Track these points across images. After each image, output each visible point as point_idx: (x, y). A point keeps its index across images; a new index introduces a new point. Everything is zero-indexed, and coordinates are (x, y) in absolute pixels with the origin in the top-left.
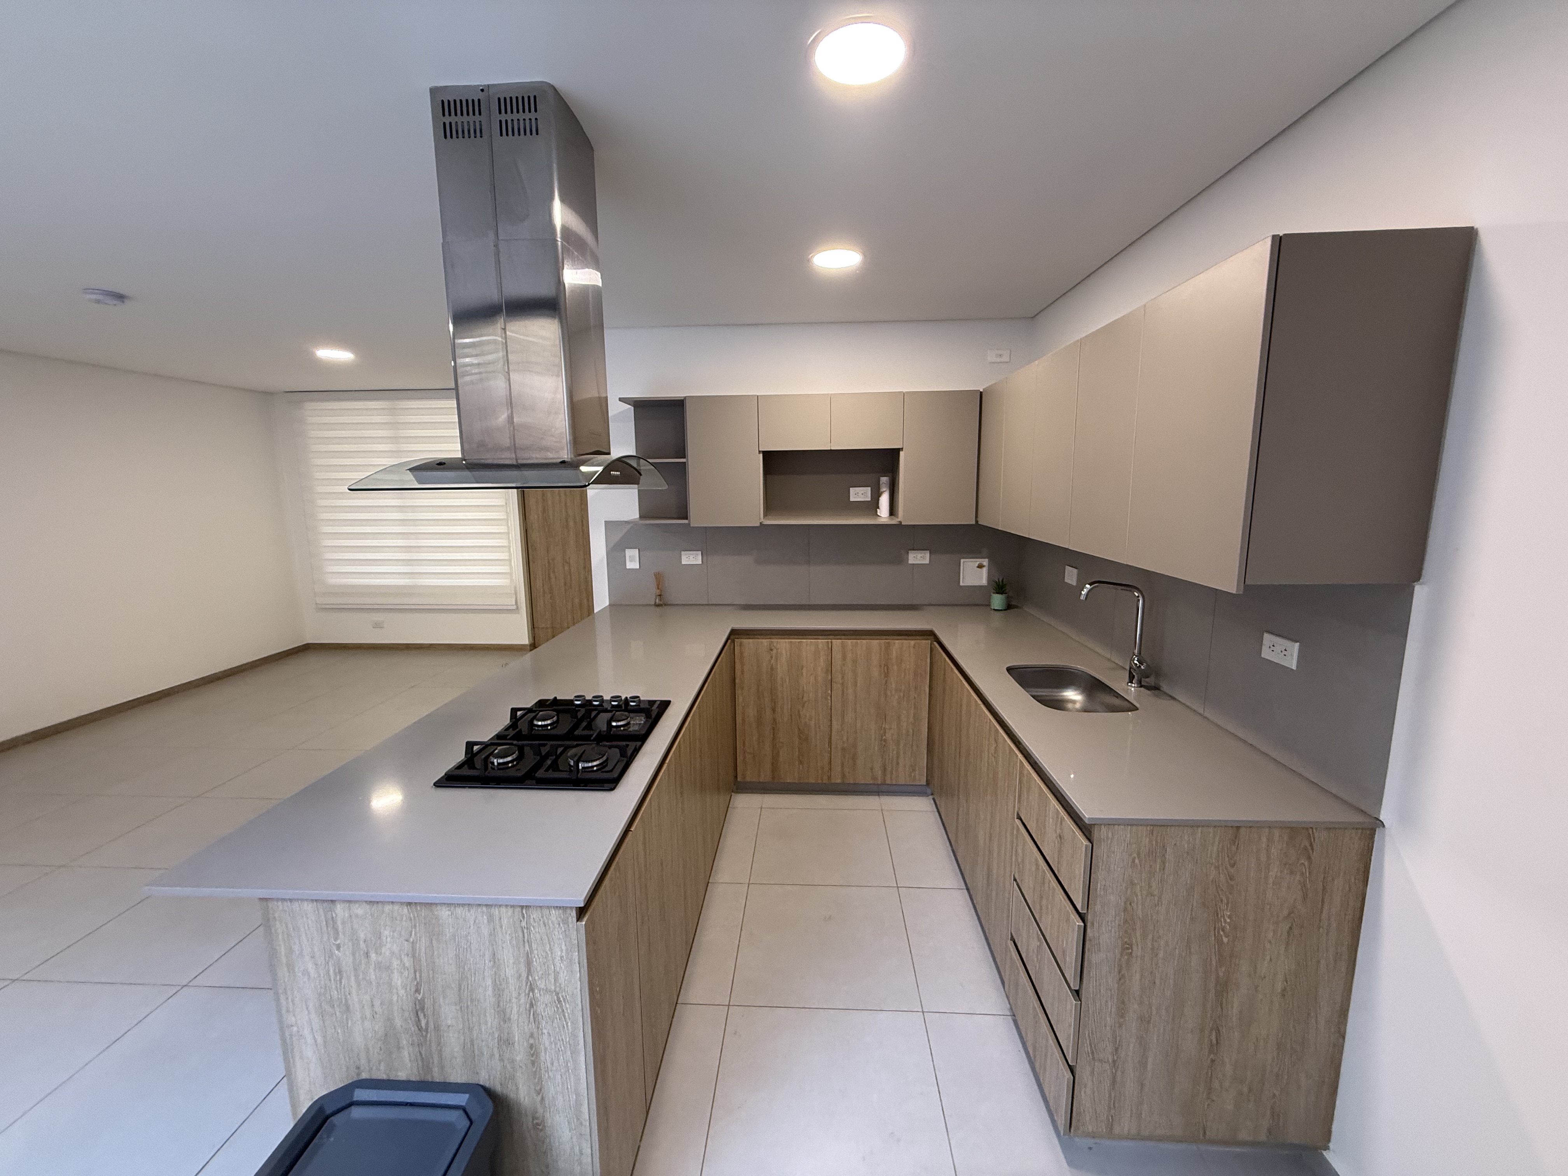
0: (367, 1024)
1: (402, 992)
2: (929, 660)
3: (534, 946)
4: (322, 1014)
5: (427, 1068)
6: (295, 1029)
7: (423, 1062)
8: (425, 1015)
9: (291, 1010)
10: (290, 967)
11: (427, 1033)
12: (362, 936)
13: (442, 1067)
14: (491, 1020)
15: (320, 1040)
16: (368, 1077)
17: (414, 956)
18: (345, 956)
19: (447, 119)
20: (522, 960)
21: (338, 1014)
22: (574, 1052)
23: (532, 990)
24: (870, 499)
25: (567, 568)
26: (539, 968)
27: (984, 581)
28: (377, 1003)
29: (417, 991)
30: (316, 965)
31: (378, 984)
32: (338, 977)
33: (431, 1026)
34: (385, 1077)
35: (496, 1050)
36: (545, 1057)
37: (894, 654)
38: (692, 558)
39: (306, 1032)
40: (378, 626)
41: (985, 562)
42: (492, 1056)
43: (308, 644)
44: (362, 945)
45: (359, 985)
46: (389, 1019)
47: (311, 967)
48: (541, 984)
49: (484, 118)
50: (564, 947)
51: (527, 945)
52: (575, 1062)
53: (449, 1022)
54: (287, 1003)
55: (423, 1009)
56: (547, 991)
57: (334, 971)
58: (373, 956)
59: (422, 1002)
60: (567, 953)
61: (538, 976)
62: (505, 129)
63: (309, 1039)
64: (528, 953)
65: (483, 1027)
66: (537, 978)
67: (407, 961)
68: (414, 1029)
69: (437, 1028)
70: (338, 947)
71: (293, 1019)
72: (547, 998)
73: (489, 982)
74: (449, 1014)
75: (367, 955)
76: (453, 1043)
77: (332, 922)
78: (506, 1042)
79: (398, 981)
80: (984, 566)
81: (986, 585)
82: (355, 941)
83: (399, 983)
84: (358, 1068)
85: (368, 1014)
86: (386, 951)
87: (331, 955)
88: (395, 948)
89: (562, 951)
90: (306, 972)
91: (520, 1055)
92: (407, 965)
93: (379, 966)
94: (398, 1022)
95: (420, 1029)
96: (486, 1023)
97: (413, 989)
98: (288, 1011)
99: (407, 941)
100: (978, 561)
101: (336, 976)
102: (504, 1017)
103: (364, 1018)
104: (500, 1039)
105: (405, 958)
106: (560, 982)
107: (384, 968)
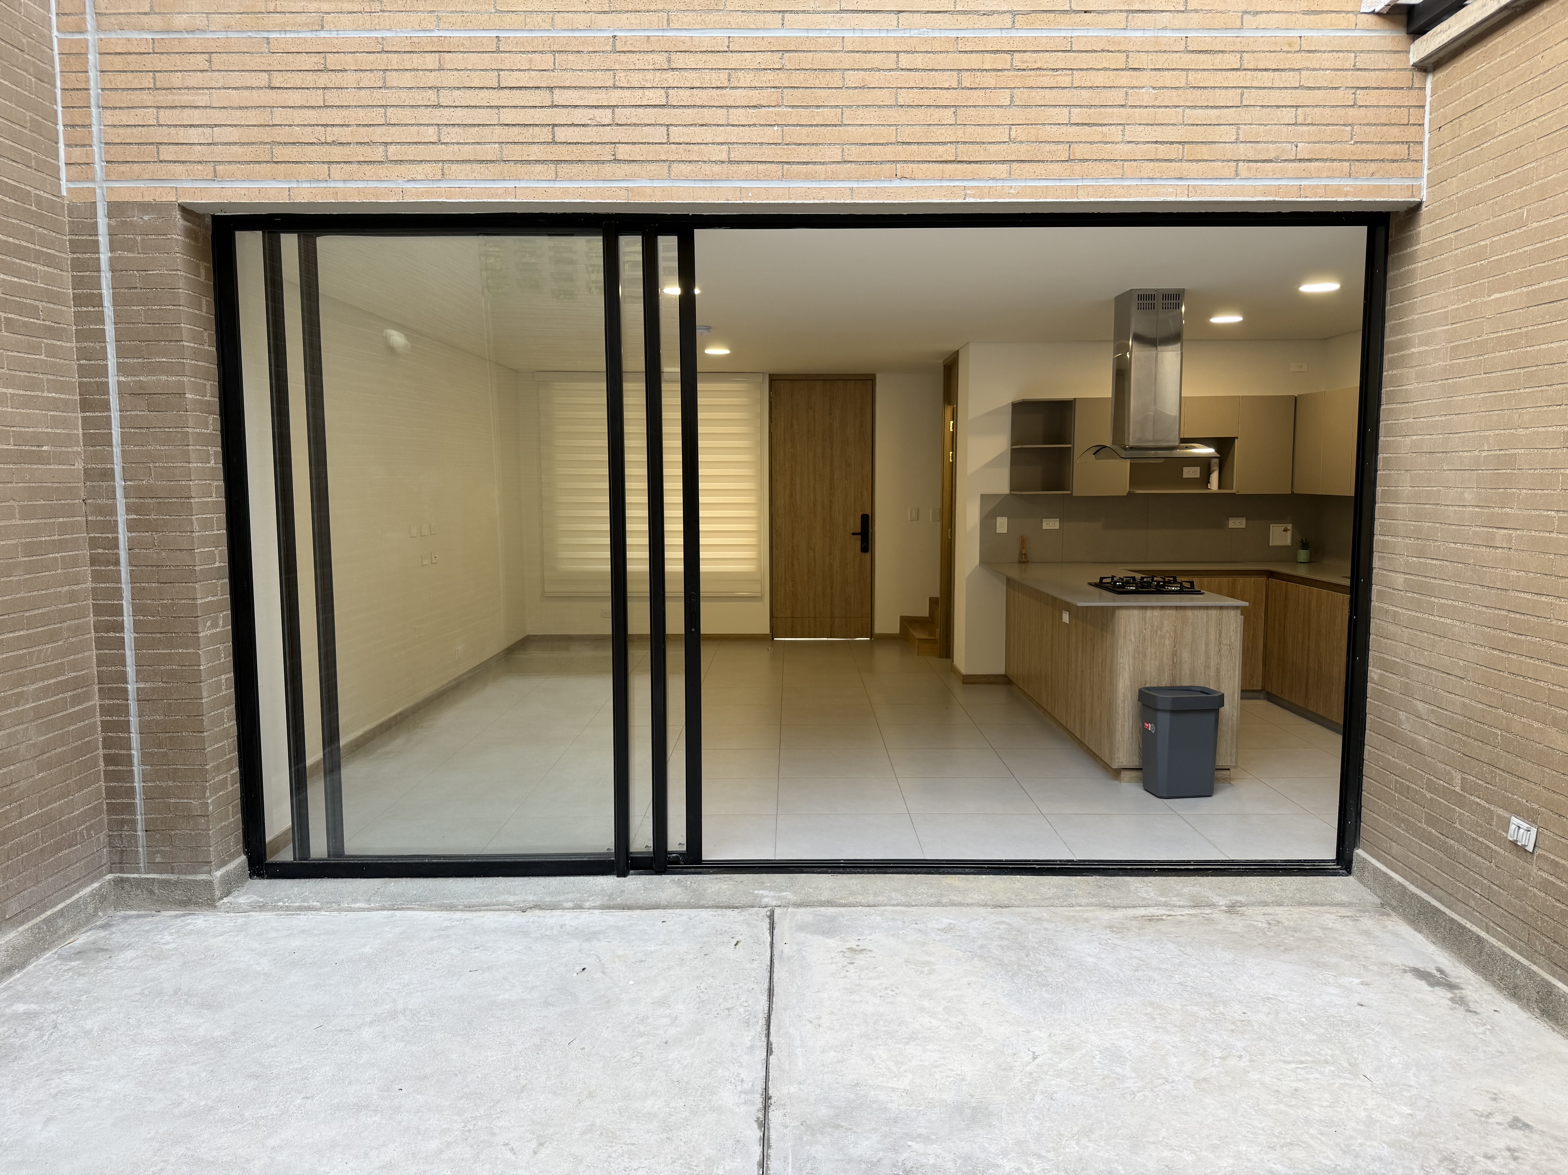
0: (1152, 661)
1: (1168, 647)
2: (1264, 592)
3: (1223, 626)
4: (1134, 658)
5: (1174, 680)
6: (1122, 665)
7: (1173, 677)
8: (1176, 657)
10: (1125, 637)
11: (1176, 664)
12: (1156, 624)
13: (1180, 681)
14: (1202, 658)
15: (1131, 669)
17: (1175, 632)
18: (1148, 633)
20: (1218, 632)
22: (1234, 670)
23: (1220, 644)
26: (1225, 635)
27: (1288, 542)
28: (1158, 653)
29: (1175, 647)
30: (1135, 636)
33: (1178, 662)
34: (1156, 686)
35: (1203, 671)
36: (1223, 673)
37: (1239, 588)
38: (1051, 524)
39: (1127, 666)
42: (1201, 673)
43: (529, 636)
44: (1155, 628)
46: (1161, 659)
47: (1133, 638)
48: (1224, 642)
50: (1234, 626)
51: (1220, 625)
52: (1234, 675)
53: (1186, 659)
54: (1121, 654)
55: (1176, 654)
56: (1227, 644)
57: (1142, 639)
58: (1159, 632)
59: (1176, 651)
63: (1127, 669)
64: (1221, 628)
65: (1199, 661)
66: (1222, 640)
67: (1172, 634)
68: (1171, 663)
69: (1181, 662)
70: (1145, 629)
71: (1122, 661)
72: (1226, 648)
73: (1204, 642)
74: (1186, 655)
75: (1157, 632)
76: (1186, 668)
77: (1144, 619)
78: (1207, 667)
79: (1167, 642)
80: (1289, 530)
81: (1291, 544)
82: (1152, 626)
84: (1145, 682)
85: (1153, 657)
86: (1164, 630)
87: (1142, 632)
90: (1131, 640)
91: (1212, 673)
93: (1161, 637)
94: (1165, 660)
95: (1173, 663)
96: (1200, 659)
97: (1173, 646)
99: (1173, 625)
100: (1283, 526)
102: (1208, 656)
103: (1151, 659)
104: (1205, 666)
105: (1172, 633)
106: (1233, 640)
107: (1162, 637)
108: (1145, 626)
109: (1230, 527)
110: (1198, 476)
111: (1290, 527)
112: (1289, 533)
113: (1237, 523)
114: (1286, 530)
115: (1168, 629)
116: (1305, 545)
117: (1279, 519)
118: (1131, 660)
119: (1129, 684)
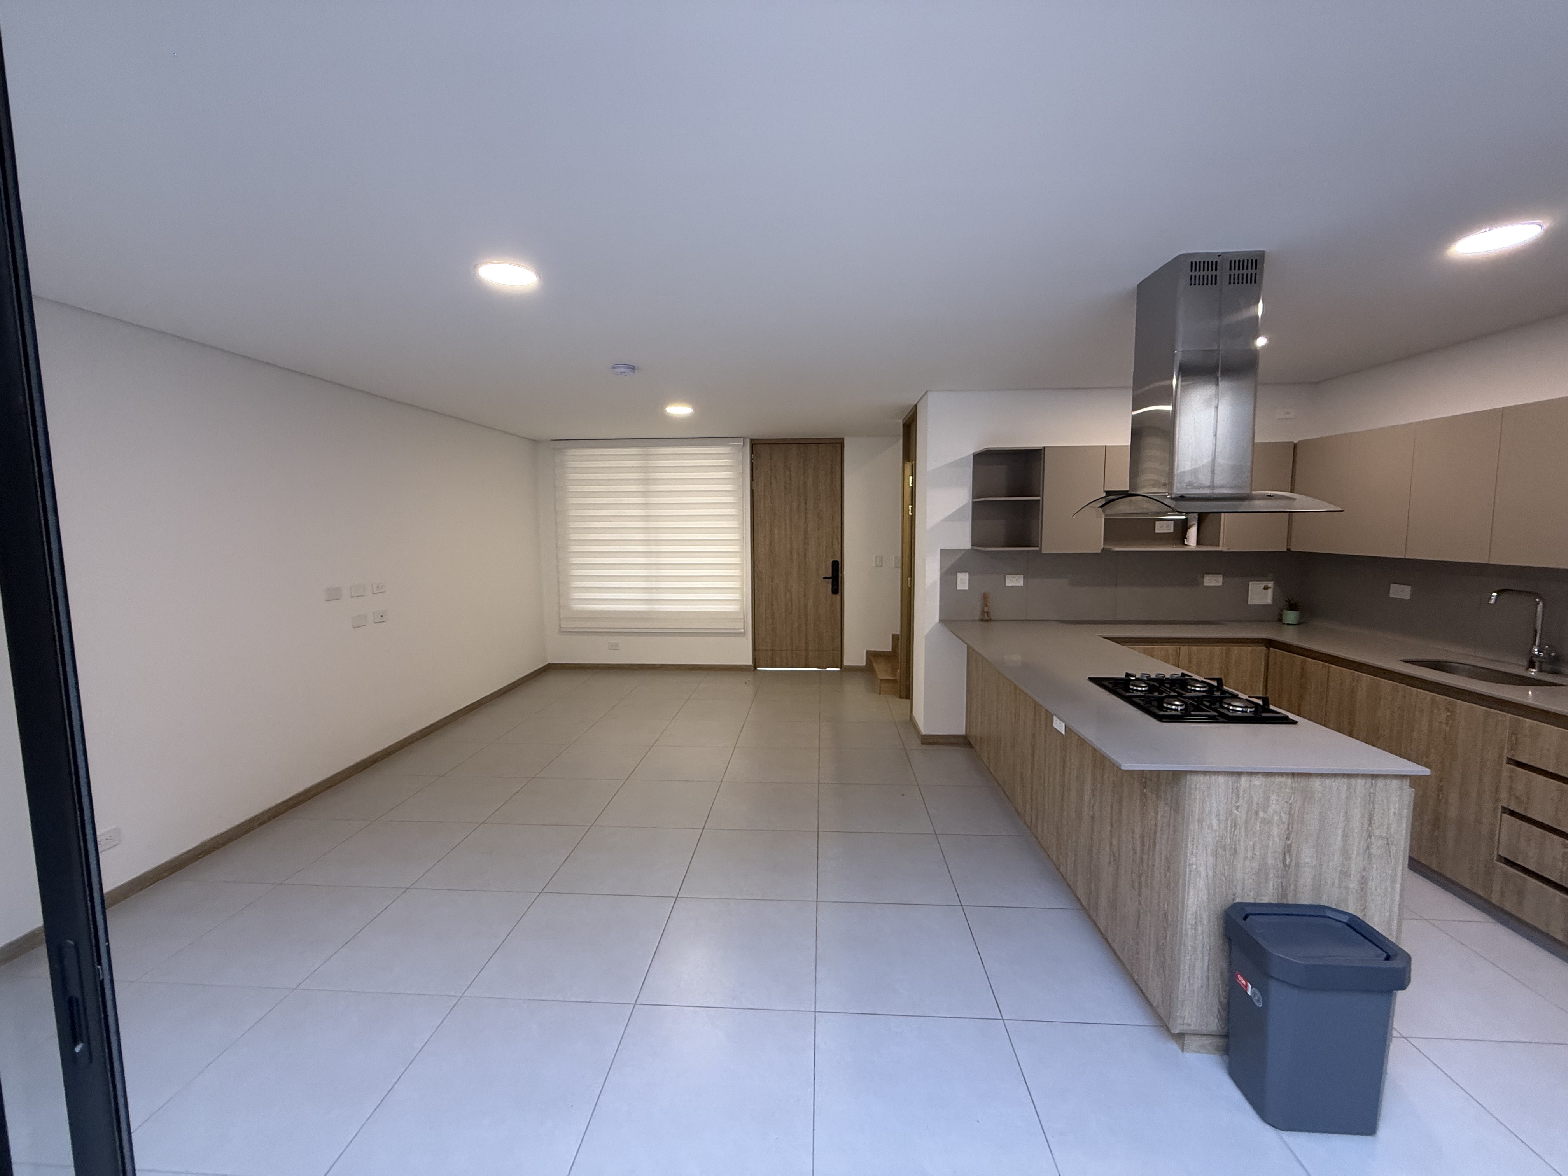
0: (1248, 862)
1: (1277, 839)
3: (1376, 806)
4: (1216, 855)
5: (1284, 894)
6: (1194, 867)
7: (1282, 890)
8: (1290, 855)
9: (1194, 852)
10: (1201, 821)
11: (1289, 868)
12: (1256, 799)
13: (1296, 892)
14: (1337, 858)
15: (1211, 873)
16: (1240, 901)
17: (1290, 814)
18: (1241, 815)
19: (1193, 274)
20: (1367, 815)
21: (1227, 856)
22: (1393, 881)
23: (1370, 837)
26: (1379, 821)
27: (1271, 601)
28: (1257, 847)
29: (1288, 838)
30: (1219, 820)
31: (1261, 834)
32: (1233, 829)
33: (1293, 864)
34: (1252, 901)
35: (1336, 881)
36: (1372, 885)
37: (1234, 659)
38: (1015, 581)
39: (1202, 869)
40: (614, 647)
42: (1333, 884)
43: (549, 664)
44: (1255, 806)
45: (1246, 835)
46: (1263, 859)
47: (1215, 823)
48: (1377, 832)
49: (1218, 273)
50: (1397, 806)
51: (1371, 804)
52: (1393, 888)
53: (1307, 860)
54: (1193, 848)
55: (1289, 851)
56: (1381, 837)
57: (1231, 825)
58: (1261, 814)
59: (1290, 846)
60: (1400, 810)
61: (1376, 827)
62: (1232, 280)
63: (1203, 874)
64: (1371, 811)
65: (1331, 864)
66: (1373, 829)
67: (1285, 817)
68: (1280, 865)
69: (1297, 865)
70: (1237, 808)
71: (1194, 859)
72: (1380, 842)
73: (1340, 832)
74: (1307, 855)
75: (1257, 813)
76: (1307, 877)
77: (1236, 791)
78: (1345, 874)
79: (1275, 831)
80: (1269, 588)
81: (1271, 604)
82: (1250, 803)
83: (1276, 833)
84: (1234, 895)
85: (1249, 854)
86: (1270, 810)
87: (1232, 813)
89: (1395, 809)
90: (1211, 826)
91: (1353, 885)
92: (1284, 820)
93: (1265, 822)
94: (1270, 861)
95: (1285, 865)
96: (1333, 860)
97: (1285, 837)
98: (1192, 853)
99: (1287, 802)
100: (1263, 584)
101: (1231, 829)
102: (1346, 856)
103: (1246, 858)
104: (1341, 872)
105: (1283, 815)
106: (1392, 830)
107: (1267, 822)
108: (1236, 802)
109: (1205, 584)
110: (1172, 531)
111: (1271, 584)
112: (1270, 591)
113: (1212, 581)
114: (1266, 588)
115: (1278, 808)
116: (1292, 607)
117: (1260, 576)
118: (1211, 860)
119: (1205, 898)
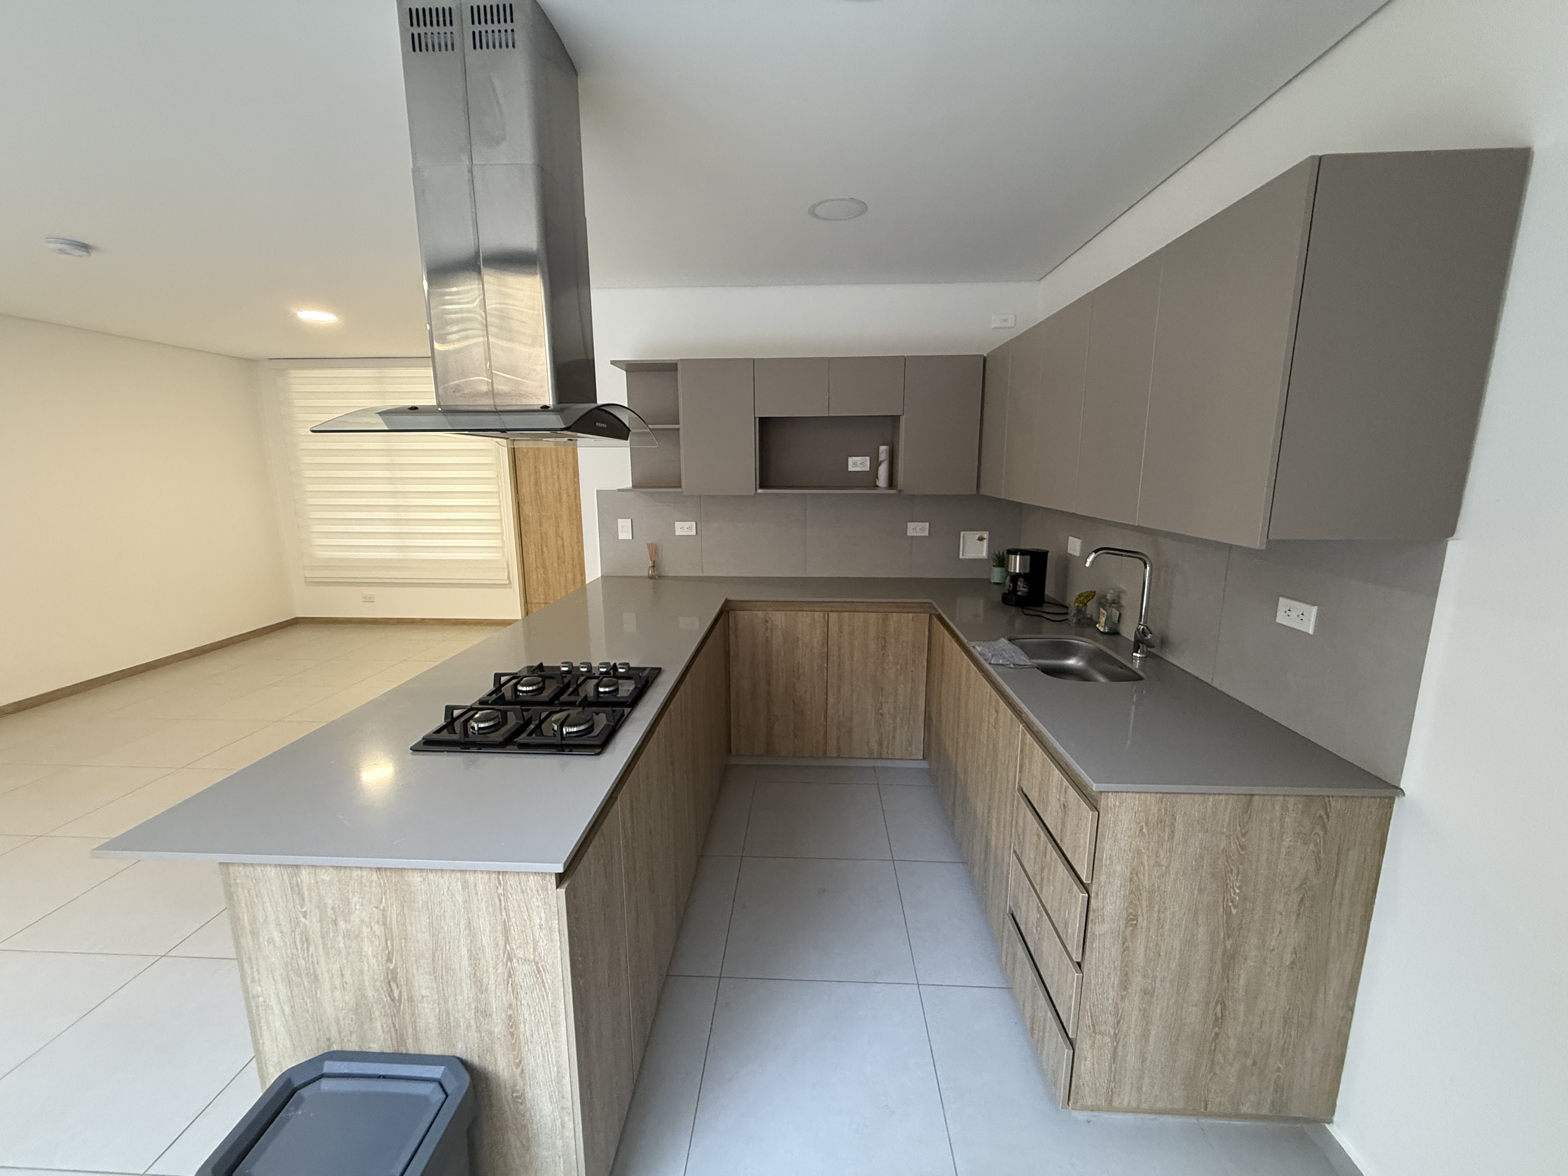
0: (337, 994)
1: (373, 961)
2: (927, 633)
3: (512, 914)
4: (289, 982)
5: (401, 1039)
6: (261, 999)
7: (396, 1033)
8: (397, 985)
9: (256, 979)
10: (254, 933)
11: (400, 1002)
12: (330, 902)
13: (416, 1039)
14: (467, 990)
15: (287, 1009)
16: (340, 1049)
17: (384, 924)
18: (313, 924)
19: (416, 30)
20: (499, 928)
21: (306, 983)
22: (556, 1025)
23: (510, 959)
24: (868, 469)
25: (560, 542)
26: (517, 937)
27: (984, 554)
28: (347, 972)
29: (389, 960)
30: (282, 932)
31: (349, 954)
32: (305, 946)
33: (405, 996)
34: (357, 1049)
35: (472, 1022)
36: (525, 1029)
37: (892, 627)
38: (685, 528)
39: (273, 1002)
40: (368, 600)
41: (986, 535)
42: (469, 1027)
43: (297, 618)
44: (330, 912)
45: (328, 954)
46: (360, 990)
47: (276, 935)
48: (520, 953)
49: (455, 28)
50: (543, 915)
51: (504, 911)
52: (556, 1034)
53: (424, 992)
54: (253, 972)
55: (395, 979)
56: (526, 960)
57: (301, 939)
58: (342, 924)
59: (394, 972)
60: (547, 921)
61: (516, 945)
62: (477, 41)
63: (277, 1010)
64: (505, 921)
65: (459, 998)
66: (515, 947)
67: (378, 929)
68: (387, 999)
69: (411, 999)
70: (305, 914)
71: (259, 988)
72: (526, 968)
73: (464, 952)
74: (423, 984)
75: (335, 922)
77: (297, 889)
78: (483, 1013)
79: (368, 949)
80: (985, 539)
81: (986, 558)
82: (321, 907)
83: (370, 953)
84: (329, 1039)
85: (338, 982)
86: (355, 918)
87: (298, 924)
88: (365, 916)
89: (541, 919)
90: (271, 941)
91: (498, 1028)
92: (378, 933)
93: (348, 935)
94: (370, 993)
95: (393, 1000)
96: (462, 992)
97: (385, 958)
98: (253, 980)
99: (377, 908)
100: (978, 534)
101: (303, 945)
102: (480, 986)
103: (333, 988)
104: (476, 1009)
105: (376, 927)
106: (541, 950)
107: (353, 936)
108: (302, 906)
109: (908, 533)
112: (985, 542)
113: (918, 530)
114: (981, 539)
117: (978, 525)
118: (282, 989)
119: (288, 1044)
